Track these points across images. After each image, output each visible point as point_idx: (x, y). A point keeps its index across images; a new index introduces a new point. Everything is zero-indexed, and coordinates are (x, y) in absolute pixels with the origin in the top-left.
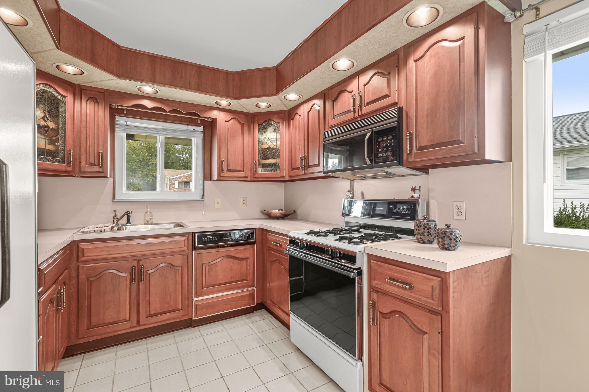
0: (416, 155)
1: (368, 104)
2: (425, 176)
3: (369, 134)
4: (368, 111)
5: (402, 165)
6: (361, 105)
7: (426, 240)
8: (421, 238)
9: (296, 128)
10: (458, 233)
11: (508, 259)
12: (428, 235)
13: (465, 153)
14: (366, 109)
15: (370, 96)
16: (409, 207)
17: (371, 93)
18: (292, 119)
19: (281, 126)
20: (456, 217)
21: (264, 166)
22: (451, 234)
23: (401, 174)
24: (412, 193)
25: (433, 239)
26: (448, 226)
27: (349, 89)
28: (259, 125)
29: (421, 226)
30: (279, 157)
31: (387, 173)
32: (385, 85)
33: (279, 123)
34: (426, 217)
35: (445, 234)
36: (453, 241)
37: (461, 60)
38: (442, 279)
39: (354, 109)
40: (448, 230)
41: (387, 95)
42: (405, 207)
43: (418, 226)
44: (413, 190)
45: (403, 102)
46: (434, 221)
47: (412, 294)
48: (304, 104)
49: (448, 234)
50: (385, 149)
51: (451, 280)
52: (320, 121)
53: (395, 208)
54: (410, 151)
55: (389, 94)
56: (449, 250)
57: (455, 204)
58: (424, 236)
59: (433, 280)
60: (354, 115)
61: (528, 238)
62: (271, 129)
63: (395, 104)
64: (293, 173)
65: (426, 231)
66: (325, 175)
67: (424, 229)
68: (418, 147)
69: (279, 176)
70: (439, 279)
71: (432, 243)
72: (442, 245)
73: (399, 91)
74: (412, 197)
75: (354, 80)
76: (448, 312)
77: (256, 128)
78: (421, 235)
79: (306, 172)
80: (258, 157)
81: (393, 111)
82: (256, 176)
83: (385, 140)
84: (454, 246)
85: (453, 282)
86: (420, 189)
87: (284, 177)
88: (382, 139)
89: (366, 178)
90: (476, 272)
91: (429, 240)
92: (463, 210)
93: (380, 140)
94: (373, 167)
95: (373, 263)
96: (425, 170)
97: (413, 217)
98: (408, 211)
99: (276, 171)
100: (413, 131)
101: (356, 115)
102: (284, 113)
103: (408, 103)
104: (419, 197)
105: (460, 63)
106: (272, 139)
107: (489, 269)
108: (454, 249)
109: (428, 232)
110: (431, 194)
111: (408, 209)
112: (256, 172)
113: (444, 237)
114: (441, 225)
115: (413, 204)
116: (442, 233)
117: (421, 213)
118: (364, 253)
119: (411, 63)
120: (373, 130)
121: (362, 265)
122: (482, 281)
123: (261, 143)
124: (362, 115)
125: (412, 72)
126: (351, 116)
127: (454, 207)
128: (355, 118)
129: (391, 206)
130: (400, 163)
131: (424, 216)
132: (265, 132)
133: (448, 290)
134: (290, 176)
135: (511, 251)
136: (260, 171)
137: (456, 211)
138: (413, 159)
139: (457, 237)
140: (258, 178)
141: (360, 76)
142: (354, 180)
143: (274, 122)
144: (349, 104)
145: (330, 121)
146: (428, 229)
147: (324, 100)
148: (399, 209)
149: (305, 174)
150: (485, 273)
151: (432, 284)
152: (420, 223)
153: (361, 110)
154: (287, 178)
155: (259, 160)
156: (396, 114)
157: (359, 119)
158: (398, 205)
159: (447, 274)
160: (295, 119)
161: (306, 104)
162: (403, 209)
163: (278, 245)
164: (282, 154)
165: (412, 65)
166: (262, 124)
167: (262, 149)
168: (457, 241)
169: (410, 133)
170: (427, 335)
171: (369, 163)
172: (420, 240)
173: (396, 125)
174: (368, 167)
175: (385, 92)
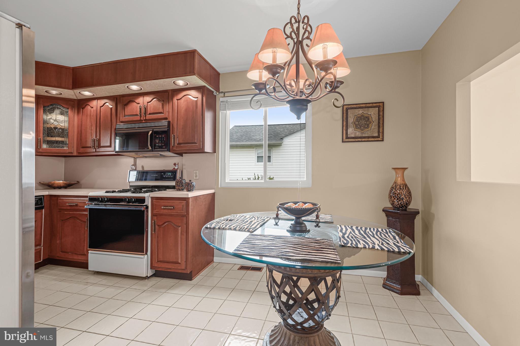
0: (177, 147)
1: (150, 114)
2: (181, 157)
3: (151, 132)
4: (150, 118)
5: (170, 151)
6: (145, 114)
7: (181, 189)
8: (178, 188)
9: (87, 116)
10: (194, 183)
11: (214, 194)
12: (182, 186)
13: (197, 148)
14: (148, 117)
15: (152, 110)
16: (172, 174)
17: (152, 109)
18: (83, 108)
19: (70, 111)
20: (195, 178)
21: (49, 142)
22: (191, 184)
23: (168, 156)
24: (174, 166)
25: (184, 188)
26: (190, 181)
27: (137, 101)
28: (44, 107)
29: (178, 182)
30: (67, 136)
31: (161, 155)
32: (161, 106)
33: (68, 108)
34: (181, 178)
35: (189, 184)
36: (192, 187)
37: (197, 108)
38: (187, 201)
39: (140, 115)
40: (190, 182)
41: (161, 112)
42: (170, 174)
43: (177, 182)
44: (175, 164)
45: (170, 118)
46: (185, 180)
47: (174, 211)
48: (97, 100)
49: (190, 184)
50: (160, 142)
51: (190, 201)
52: (113, 116)
53: (165, 175)
54: (174, 144)
55: (163, 112)
56: (190, 191)
57: (194, 171)
58: (180, 187)
59: (183, 202)
60: (140, 118)
61: (221, 185)
62: (57, 111)
63: (166, 119)
64: (82, 150)
65: (181, 184)
66: (117, 153)
67: (180, 183)
68: (177, 143)
69: (68, 152)
70: (186, 201)
71: (183, 190)
72: (188, 189)
73: (169, 112)
74: (174, 168)
75: (140, 97)
76: (188, 214)
77: (41, 109)
78: (178, 187)
79: (98, 150)
80: (43, 134)
81: (165, 123)
82: (41, 150)
83: (160, 137)
84: (192, 189)
85: (191, 202)
86: (178, 164)
87: (72, 153)
88: (159, 136)
89: (146, 157)
90: (200, 199)
91: (182, 189)
92: (198, 175)
93: (157, 136)
94: (153, 151)
95: (154, 201)
96: (181, 154)
97: (174, 178)
98: (172, 176)
99: (64, 147)
100: (175, 134)
101: (142, 119)
102: (73, 101)
103: (173, 119)
104: (178, 169)
105: (196, 108)
106: (59, 120)
107: (206, 198)
108: (192, 191)
109: (182, 185)
110: (184, 167)
111: (172, 175)
112: (40, 147)
113: (188, 185)
114: (187, 181)
115: (174, 172)
116: (188, 184)
117: (178, 176)
118: (149, 197)
119: (175, 100)
120: (153, 130)
121: (148, 204)
122: (203, 202)
123: (45, 122)
124: (146, 120)
125: (175, 105)
126: (138, 118)
127: (194, 173)
128: (141, 120)
129: (162, 174)
130: (169, 150)
131: (180, 178)
132: (50, 113)
133: (189, 205)
134: (79, 153)
135: (215, 191)
136: (45, 146)
137: (194, 175)
138: (175, 149)
139: (194, 185)
140: (42, 152)
141: (145, 96)
142: (137, 158)
143: (62, 106)
144: (137, 111)
145: (121, 118)
146: (182, 183)
147: (116, 102)
148: (167, 175)
149: (96, 152)
150: (204, 199)
151: (183, 204)
152: (178, 181)
153: (145, 116)
154: (75, 154)
155: (43, 137)
156: (167, 124)
157: (144, 122)
158: (166, 173)
159: (188, 198)
160: (86, 108)
161: (99, 101)
162: (169, 175)
163: (75, 204)
164: (70, 134)
165: (176, 101)
166: (48, 106)
167: (47, 128)
168: (193, 187)
169: (174, 135)
170: (180, 227)
171: (150, 148)
172: (178, 189)
173: (167, 130)
174: (150, 151)
175: (161, 110)
